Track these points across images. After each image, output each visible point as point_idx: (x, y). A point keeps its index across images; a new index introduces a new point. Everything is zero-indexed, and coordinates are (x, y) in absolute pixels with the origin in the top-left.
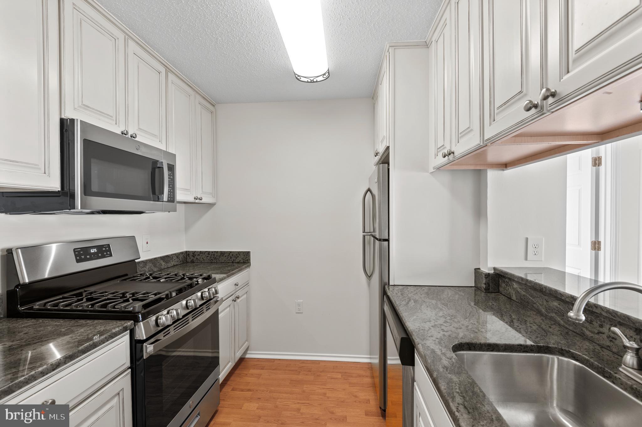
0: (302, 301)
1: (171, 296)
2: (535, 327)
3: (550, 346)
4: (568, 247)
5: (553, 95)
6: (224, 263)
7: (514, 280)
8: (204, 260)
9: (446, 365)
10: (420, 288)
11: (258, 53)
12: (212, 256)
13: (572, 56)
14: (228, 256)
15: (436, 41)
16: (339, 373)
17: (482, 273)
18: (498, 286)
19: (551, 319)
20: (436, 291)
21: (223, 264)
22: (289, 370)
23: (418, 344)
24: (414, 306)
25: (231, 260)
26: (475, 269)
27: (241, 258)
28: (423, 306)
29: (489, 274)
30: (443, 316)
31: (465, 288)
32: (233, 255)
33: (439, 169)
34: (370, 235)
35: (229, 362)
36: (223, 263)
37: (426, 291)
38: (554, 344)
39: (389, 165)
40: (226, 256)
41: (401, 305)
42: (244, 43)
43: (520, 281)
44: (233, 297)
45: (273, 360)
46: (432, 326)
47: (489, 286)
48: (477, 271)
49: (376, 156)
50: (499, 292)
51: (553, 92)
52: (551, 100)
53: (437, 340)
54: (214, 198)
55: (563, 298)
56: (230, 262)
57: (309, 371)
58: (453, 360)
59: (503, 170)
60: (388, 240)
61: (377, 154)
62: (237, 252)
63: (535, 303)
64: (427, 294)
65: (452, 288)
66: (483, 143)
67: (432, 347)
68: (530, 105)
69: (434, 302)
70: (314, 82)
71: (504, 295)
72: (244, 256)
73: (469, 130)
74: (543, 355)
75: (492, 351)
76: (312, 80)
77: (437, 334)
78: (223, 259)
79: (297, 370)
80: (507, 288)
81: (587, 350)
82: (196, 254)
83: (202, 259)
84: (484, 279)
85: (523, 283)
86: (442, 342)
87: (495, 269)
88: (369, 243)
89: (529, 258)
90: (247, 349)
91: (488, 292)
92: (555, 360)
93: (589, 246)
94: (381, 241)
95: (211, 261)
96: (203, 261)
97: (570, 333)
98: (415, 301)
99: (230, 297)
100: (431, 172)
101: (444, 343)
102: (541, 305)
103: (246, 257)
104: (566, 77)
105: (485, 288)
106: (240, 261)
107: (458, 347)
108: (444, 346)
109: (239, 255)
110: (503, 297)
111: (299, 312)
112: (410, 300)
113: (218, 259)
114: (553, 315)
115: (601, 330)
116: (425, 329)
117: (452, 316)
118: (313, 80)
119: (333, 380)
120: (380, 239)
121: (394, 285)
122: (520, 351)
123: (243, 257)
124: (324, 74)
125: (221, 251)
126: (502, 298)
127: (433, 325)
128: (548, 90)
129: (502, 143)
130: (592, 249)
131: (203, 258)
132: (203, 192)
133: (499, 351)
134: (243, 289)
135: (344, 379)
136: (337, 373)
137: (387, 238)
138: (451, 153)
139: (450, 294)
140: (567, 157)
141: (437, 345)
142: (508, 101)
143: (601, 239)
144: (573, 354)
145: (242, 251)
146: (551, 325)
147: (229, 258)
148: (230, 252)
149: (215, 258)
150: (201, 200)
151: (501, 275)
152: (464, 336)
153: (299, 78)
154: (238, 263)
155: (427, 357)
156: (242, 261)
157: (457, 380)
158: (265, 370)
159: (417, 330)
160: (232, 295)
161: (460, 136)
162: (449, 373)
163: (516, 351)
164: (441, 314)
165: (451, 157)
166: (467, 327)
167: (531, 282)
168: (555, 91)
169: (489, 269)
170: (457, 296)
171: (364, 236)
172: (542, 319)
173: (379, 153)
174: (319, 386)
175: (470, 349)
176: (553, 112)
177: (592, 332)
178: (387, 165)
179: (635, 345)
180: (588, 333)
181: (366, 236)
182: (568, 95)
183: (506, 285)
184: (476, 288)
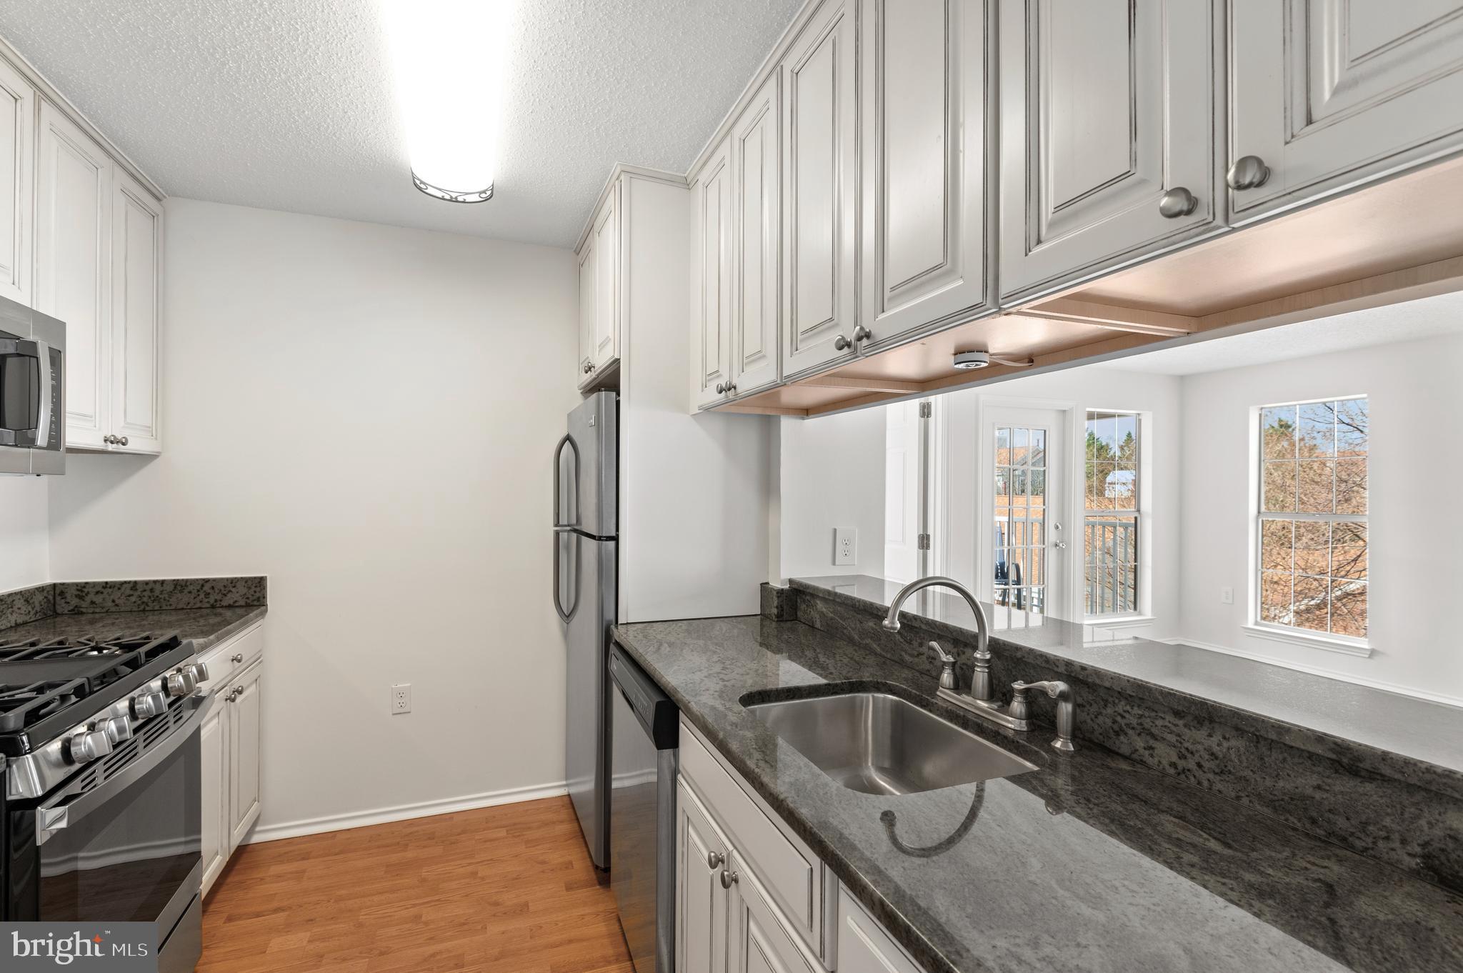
0: (409, 685)
1: (90, 689)
2: (846, 660)
3: (864, 680)
4: (887, 546)
5: (868, 336)
6: (185, 611)
7: (818, 596)
8: (117, 605)
9: (734, 721)
10: (674, 625)
11: (328, 116)
12: (148, 593)
13: (887, 294)
14: (198, 591)
15: (706, 185)
16: (501, 827)
17: (772, 589)
18: (795, 608)
19: (866, 647)
20: (701, 626)
21: (180, 612)
22: (379, 847)
23: (689, 702)
24: (669, 652)
25: (208, 602)
26: (761, 584)
27: (238, 595)
28: (684, 651)
29: (782, 590)
30: (719, 660)
31: (746, 618)
32: (213, 588)
33: (708, 410)
34: (569, 531)
35: (217, 854)
36: (183, 609)
37: (684, 627)
38: (868, 677)
39: (618, 394)
40: (190, 592)
41: (648, 652)
42: (296, 89)
43: (827, 597)
44: (227, 692)
45: (330, 835)
46: (706, 677)
47: (782, 610)
48: (764, 586)
49: (586, 372)
50: (796, 619)
51: (867, 332)
52: (865, 342)
53: (717, 693)
54: (156, 439)
55: (880, 614)
56: (203, 606)
57: (429, 838)
58: (744, 714)
59: (803, 419)
60: (616, 539)
61: (590, 369)
62: (227, 579)
63: (846, 628)
64: (688, 631)
65: (726, 620)
66: (781, 380)
67: (710, 704)
68: (842, 343)
69: (701, 642)
70: (457, 201)
71: (804, 623)
72: (249, 588)
73: (759, 356)
74: (856, 694)
75: (793, 698)
76: (454, 197)
77: (714, 685)
78: (183, 599)
79: (398, 843)
80: (808, 612)
81: (906, 679)
82: (90, 590)
83: (110, 604)
84: (775, 598)
85: (831, 598)
86: (724, 695)
87: (791, 581)
88: (568, 548)
89: (837, 563)
90: (255, 824)
91: (781, 621)
92: (869, 698)
93: (915, 542)
94: (602, 540)
95: (142, 607)
96: (113, 609)
97: (888, 662)
98: (671, 645)
99: (221, 690)
100: (694, 413)
101: (727, 695)
102: (853, 630)
103: (255, 592)
104: (881, 316)
105: (776, 613)
106: (236, 601)
107: (749, 699)
108: (727, 699)
109: (234, 587)
110: (803, 625)
111: (401, 710)
112: (661, 645)
113: (165, 600)
114: (868, 641)
115: (921, 649)
116: (695, 682)
117: (733, 659)
118: (456, 198)
119: (489, 843)
120: (600, 537)
121: (628, 623)
122: (826, 695)
123: (244, 591)
124: (484, 192)
125: (174, 580)
126: (801, 628)
127: (706, 674)
128: (862, 329)
129: (805, 383)
130: (919, 548)
131: (113, 601)
132: (128, 423)
133: (801, 697)
134: (250, 671)
135: (514, 836)
136: (497, 828)
137: (613, 534)
138: (731, 387)
139: (724, 629)
140: (886, 407)
141: (717, 700)
142: (815, 327)
143: (930, 532)
144: (890, 686)
145: (242, 578)
146: (866, 655)
147: (202, 596)
148: (203, 579)
149: (157, 599)
150: (124, 444)
151: (800, 591)
152: (751, 684)
153: (422, 186)
154: (230, 607)
155: (706, 717)
156: (242, 603)
157: (752, 735)
158: (313, 860)
159: (683, 685)
160: (225, 687)
161: (747, 361)
162: (740, 730)
163: (823, 695)
164: (715, 658)
165: (731, 394)
166: (757, 671)
167: (840, 596)
168: (870, 331)
169: (783, 582)
170: (736, 631)
171: (557, 534)
172: (855, 650)
173: (594, 367)
174: (459, 862)
175: (763, 701)
176: (867, 357)
177: (912, 656)
178: (614, 393)
179: (952, 660)
180: (907, 658)
181: (560, 533)
182: (883, 341)
183: (807, 606)
184: (764, 616)
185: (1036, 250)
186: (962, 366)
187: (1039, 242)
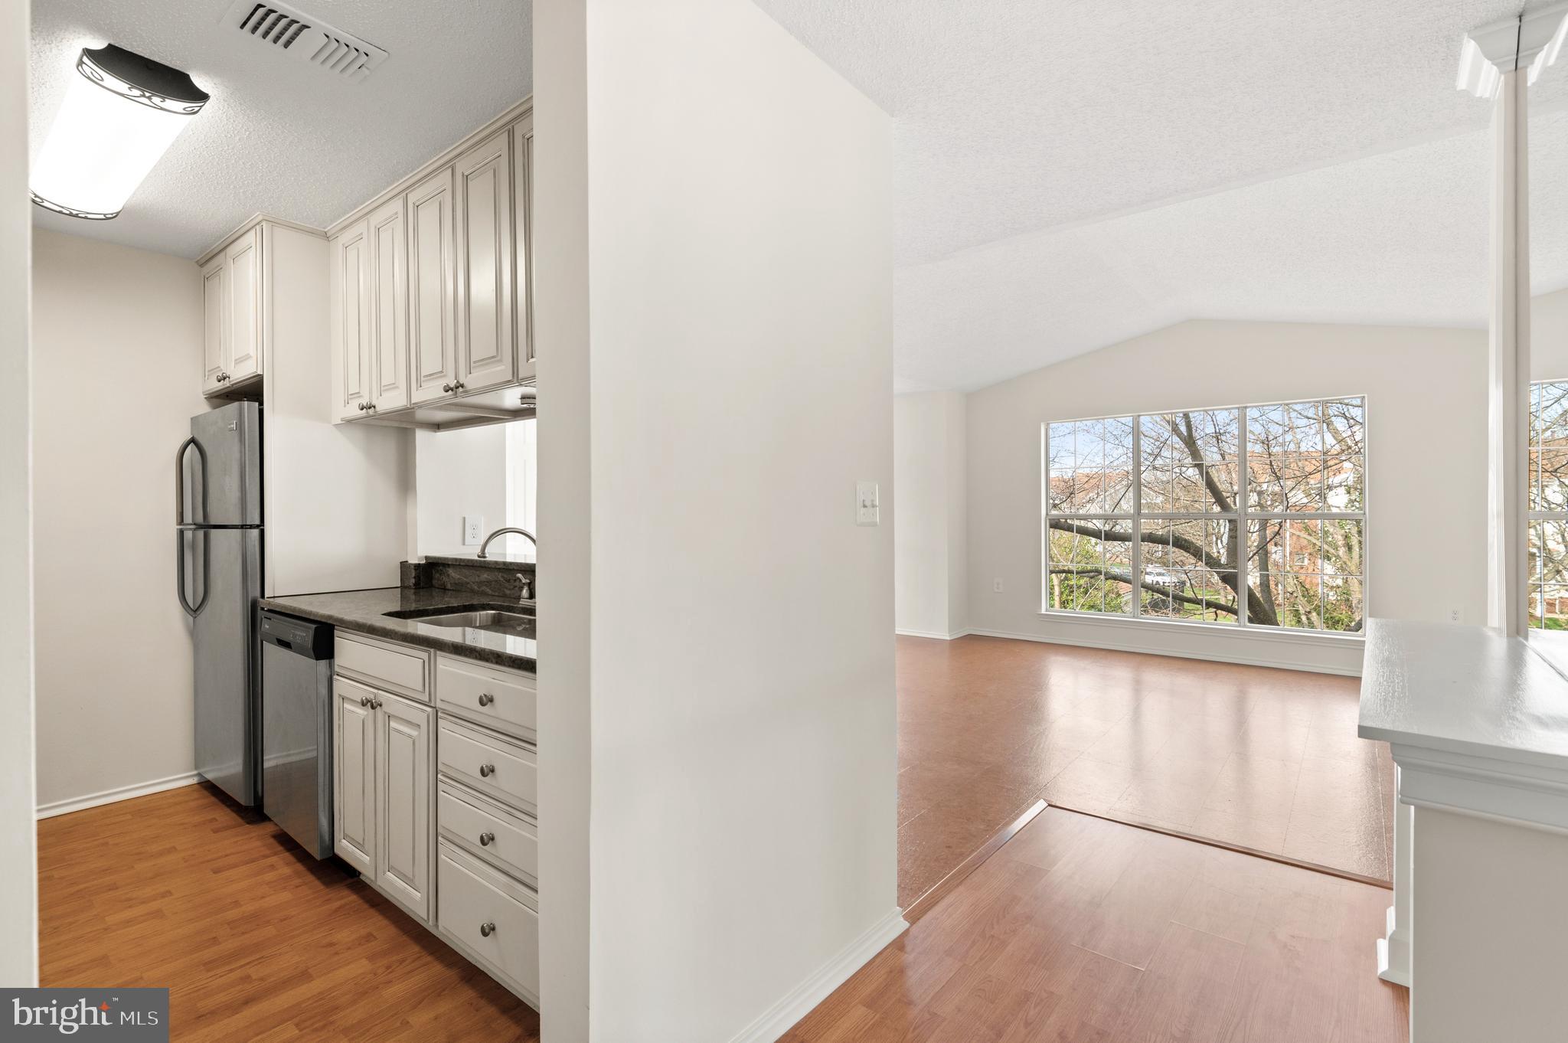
5: (462, 386)
7: (449, 566)
13: (471, 365)
15: (345, 241)
17: (410, 564)
18: (430, 578)
19: (483, 592)
26: (401, 559)
29: (419, 564)
31: (387, 589)
33: (350, 422)
34: (194, 528)
39: (261, 404)
43: (455, 563)
47: (420, 580)
48: (403, 561)
49: (218, 381)
50: (431, 585)
51: (461, 384)
52: (461, 389)
53: (364, 614)
59: (435, 432)
60: (258, 526)
61: (224, 379)
63: (468, 583)
65: (369, 591)
66: (413, 405)
68: (448, 387)
70: (77, 217)
71: (438, 587)
73: (393, 386)
75: (422, 616)
76: (74, 213)
80: (442, 578)
81: (503, 601)
84: (413, 571)
85: (457, 564)
86: (369, 614)
87: (426, 558)
88: (194, 545)
89: (467, 544)
91: (418, 589)
94: (245, 529)
97: (495, 597)
100: (336, 423)
101: (372, 614)
104: (470, 378)
105: (414, 583)
107: (389, 614)
110: (437, 589)
114: (484, 588)
115: (514, 580)
118: (77, 214)
120: (241, 527)
121: (274, 597)
122: (447, 613)
128: (458, 382)
129: (432, 408)
133: (428, 614)
137: (257, 522)
138: (371, 406)
142: (432, 375)
151: (434, 564)
155: (357, 625)
161: (383, 388)
163: (445, 613)
165: (371, 411)
167: (464, 560)
168: (463, 383)
169: (419, 559)
171: (181, 533)
173: (229, 377)
177: (510, 589)
178: (257, 404)
179: (528, 581)
180: (508, 592)
181: (185, 532)
182: (470, 390)
183: (440, 574)
184: (403, 587)
185: (531, 360)
186: (525, 405)
187: (532, 357)
